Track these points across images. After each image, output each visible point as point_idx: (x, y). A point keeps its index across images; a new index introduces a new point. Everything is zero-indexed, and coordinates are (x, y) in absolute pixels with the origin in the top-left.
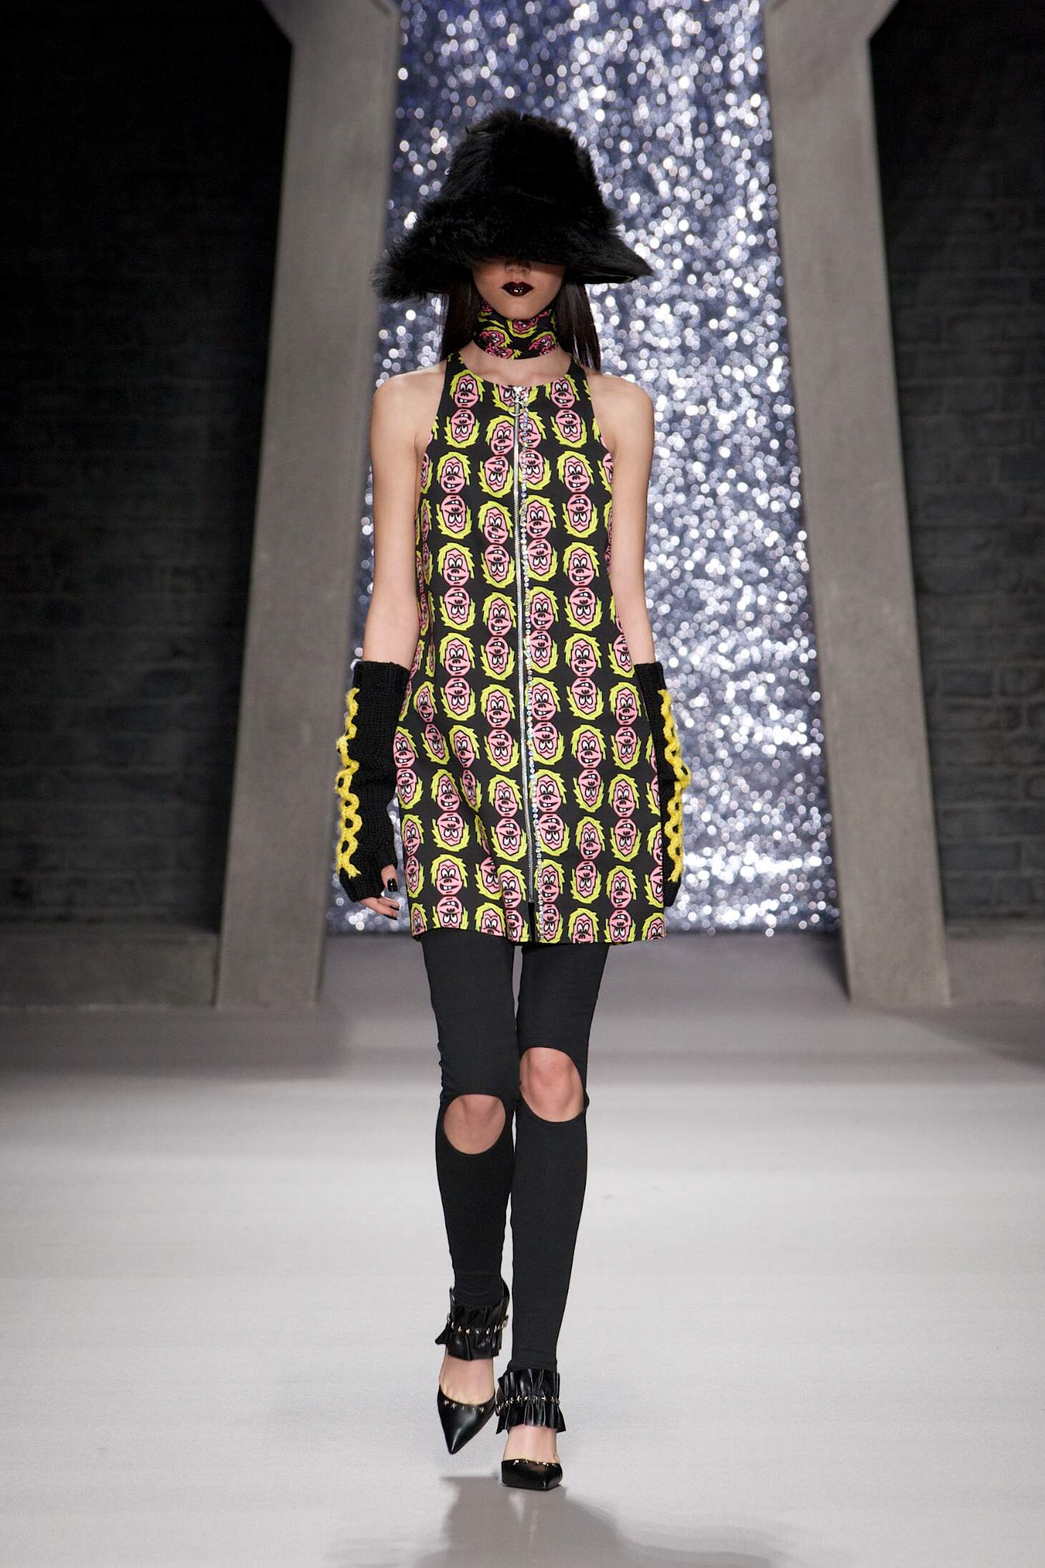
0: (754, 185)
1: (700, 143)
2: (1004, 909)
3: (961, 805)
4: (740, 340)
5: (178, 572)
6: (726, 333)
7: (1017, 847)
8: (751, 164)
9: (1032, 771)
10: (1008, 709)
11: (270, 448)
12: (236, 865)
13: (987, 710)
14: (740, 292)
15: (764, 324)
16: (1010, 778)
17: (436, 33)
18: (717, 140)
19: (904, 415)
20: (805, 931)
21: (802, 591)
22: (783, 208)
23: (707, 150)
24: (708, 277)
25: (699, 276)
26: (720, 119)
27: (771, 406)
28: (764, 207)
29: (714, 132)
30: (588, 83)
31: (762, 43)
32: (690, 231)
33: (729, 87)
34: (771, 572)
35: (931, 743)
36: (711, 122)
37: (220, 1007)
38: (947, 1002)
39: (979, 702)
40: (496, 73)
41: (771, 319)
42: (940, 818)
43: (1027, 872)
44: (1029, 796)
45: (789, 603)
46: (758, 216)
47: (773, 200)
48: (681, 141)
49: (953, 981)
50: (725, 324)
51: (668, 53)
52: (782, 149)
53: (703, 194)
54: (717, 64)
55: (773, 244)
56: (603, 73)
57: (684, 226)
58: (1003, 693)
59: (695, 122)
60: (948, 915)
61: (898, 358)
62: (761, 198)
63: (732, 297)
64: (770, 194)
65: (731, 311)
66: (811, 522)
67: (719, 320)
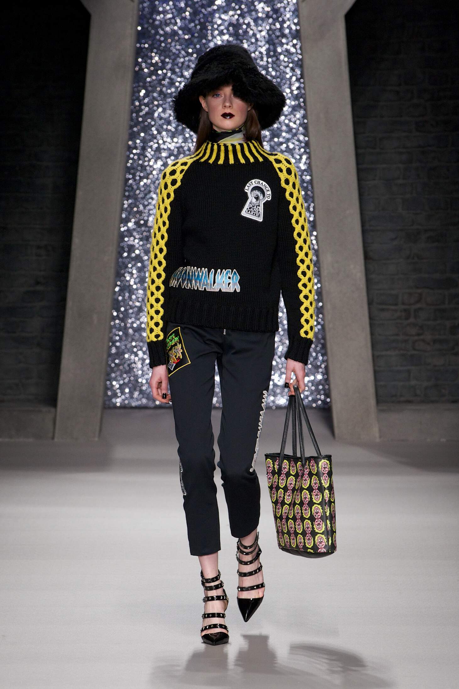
0: (294, 79)
1: (270, 60)
2: (402, 399)
3: (384, 353)
4: (288, 147)
5: (39, 247)
6: (281, 144)
7: (409, 372)
8: (292, 69)
9: (416, 338)
10: (405, 310)
11: (80, 193)
12: (63, 378)
13: (396, 311)
14: (288, 125)
15: (299, 140)
16: (406, 341)
17: (154, 10)
18: (278, 59)
19: (359, 180)
20: (315, 408)
22: (307, 88)
23: (273, 62)
26: (279, 50)
28: (298, 88)
29: (276, 55)
30: (221, 33)
31: (298, 16)
33: (284, 36)
35: (371, 325)
36: (275, 51)
37: (56, 440)
38: (378, 440)
39: (393, 307)
40: (180, 28)
41: (302, 137)
42: (375, 358)
43: (413, 383)
44: (414, 349)
46: (296, 92)
47: (303, 85)
48: (262, 59)
49: (380, 430)
50: (281, 140)
51: (256, 20)
52: (307, 62)
54: (278, 26)
55: (302, 104)
56: (228, 30)
58: (403, 304)
59: (268, 50)
60: (379, 401)
61: (357, 155)
62: (297, 85)
63: (284, 128)
64: (301, 83)
65: (284, 134)
66: (318, 227)
67: (278, 138)
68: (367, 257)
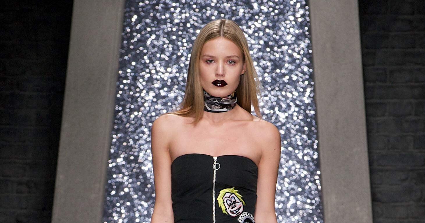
0: (298, 5)
4: (290, 79)
5: (20, 183)
6: (284, 75)
11: (65, 126)
14: (291, 56)
15: (303, 72)
19: (367, 115)
21: (317, 199)
22: (312, 16)
24: (276, 49)
25: (272, 48)
27: (305, 111)
28: (303, 16)
32: (267, 27)
34: (304, 189)
41: (306, 69)
45: (311, 204)
46: (300, 20)
47: (307, 13)
50: (283, 71)
53: (274, 9)
55: (307, 33)
57: (265, 24)
61: (366, 89)
62: (302, 12)
63: (287, 58)
64: (306, 10)
65: (287, 65)
66: (323, 166)
67: (281, 69)
68: (374, 199)
